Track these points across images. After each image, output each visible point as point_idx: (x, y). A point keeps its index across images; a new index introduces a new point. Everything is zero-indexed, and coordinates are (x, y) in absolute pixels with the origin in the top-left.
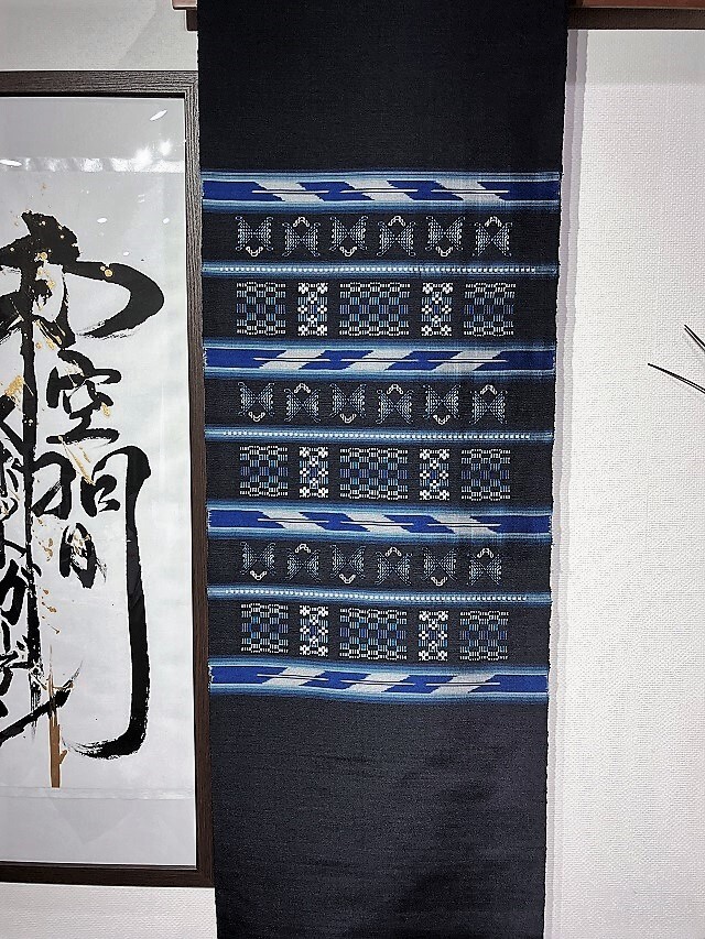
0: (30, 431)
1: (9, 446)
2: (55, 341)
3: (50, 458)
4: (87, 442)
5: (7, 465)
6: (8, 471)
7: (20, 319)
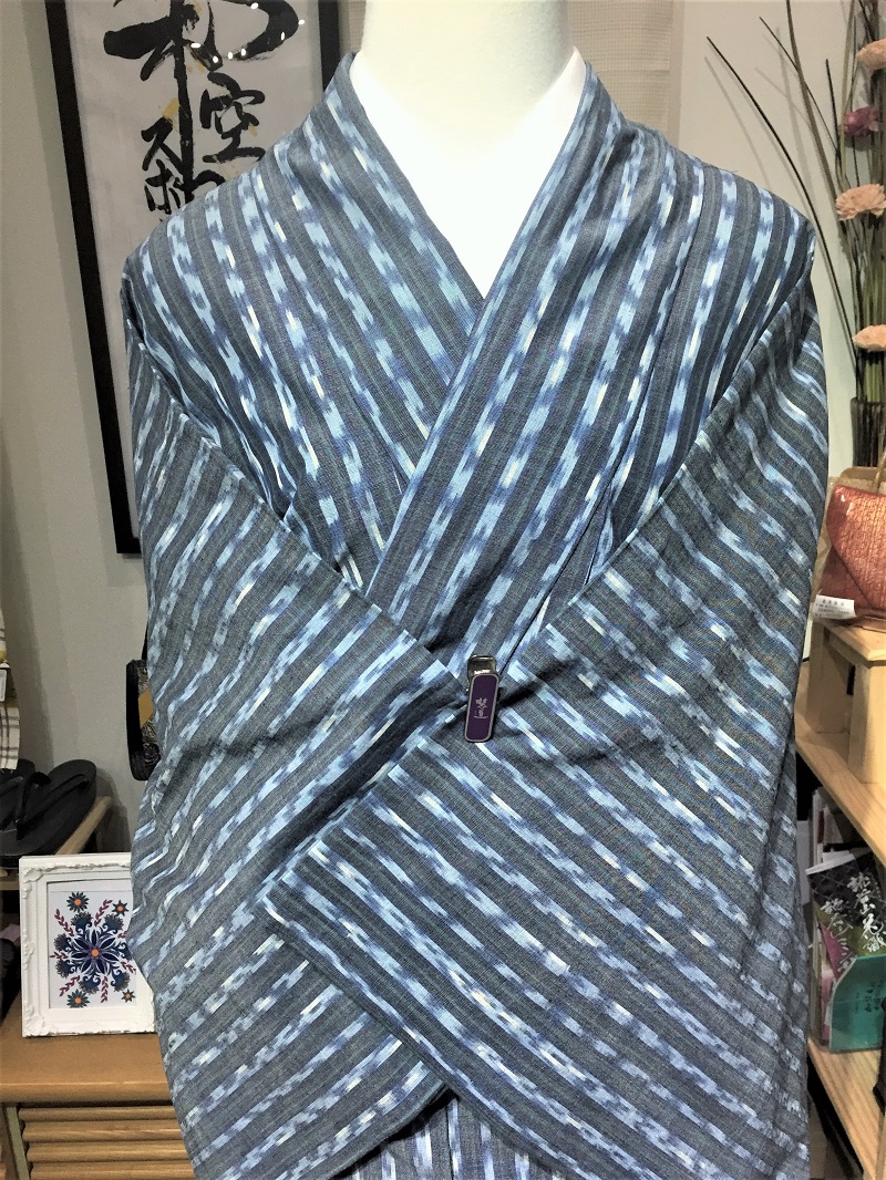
0: (188, 149)
1: (169, 166)
2: (205, 65)
3: (209, 177)
4: (238, 161)
5: (170, 185)
6: (171, 190)
7: (171, 44)
